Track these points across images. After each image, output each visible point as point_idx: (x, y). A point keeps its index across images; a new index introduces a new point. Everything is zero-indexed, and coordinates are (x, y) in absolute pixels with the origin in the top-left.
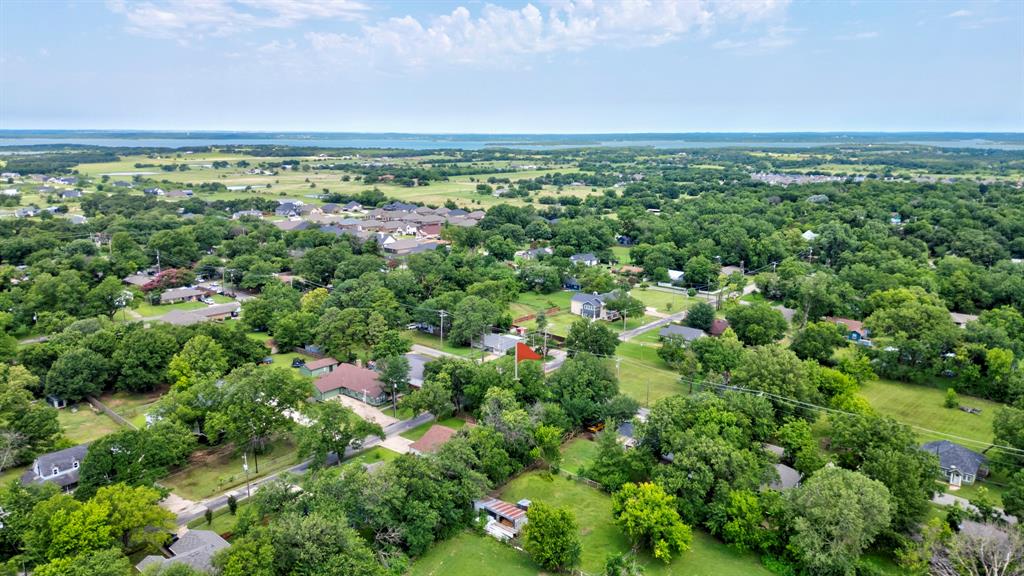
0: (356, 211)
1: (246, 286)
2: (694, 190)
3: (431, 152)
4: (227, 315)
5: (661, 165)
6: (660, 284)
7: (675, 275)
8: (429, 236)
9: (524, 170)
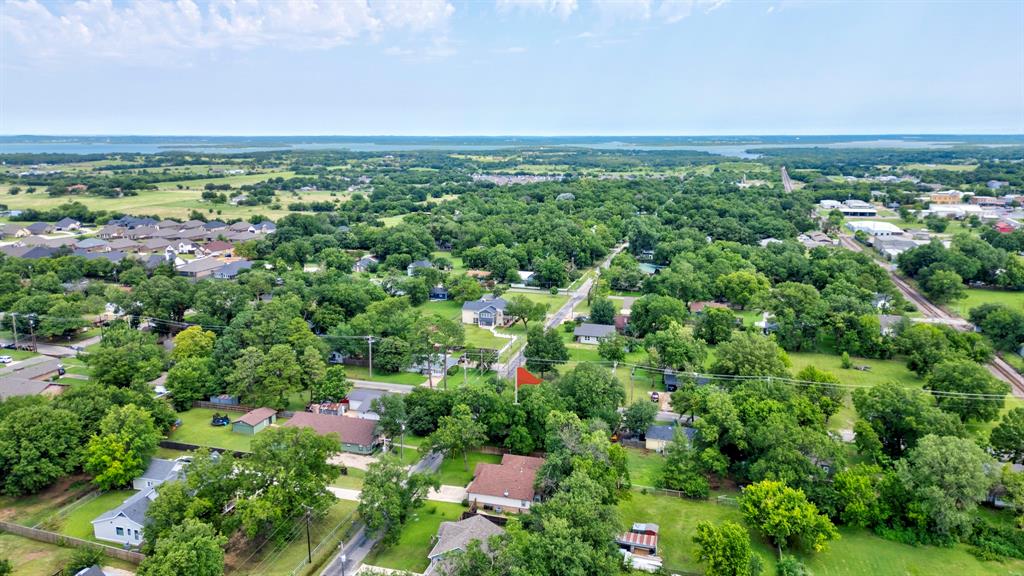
0: (73, 229)
1: (49, 334)
2: (438, 192)
3: (102, 157)
4: (54, 374)
5: (379, 168)
6: (513, 285)
7: (525, 275)
8: (213, 254)
9: (233, 175)
